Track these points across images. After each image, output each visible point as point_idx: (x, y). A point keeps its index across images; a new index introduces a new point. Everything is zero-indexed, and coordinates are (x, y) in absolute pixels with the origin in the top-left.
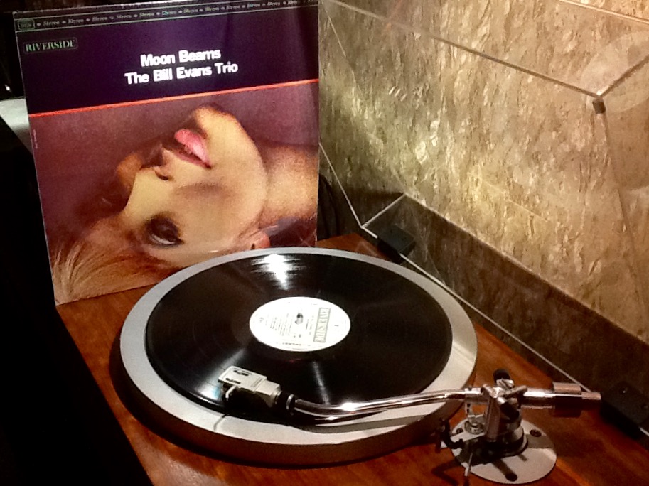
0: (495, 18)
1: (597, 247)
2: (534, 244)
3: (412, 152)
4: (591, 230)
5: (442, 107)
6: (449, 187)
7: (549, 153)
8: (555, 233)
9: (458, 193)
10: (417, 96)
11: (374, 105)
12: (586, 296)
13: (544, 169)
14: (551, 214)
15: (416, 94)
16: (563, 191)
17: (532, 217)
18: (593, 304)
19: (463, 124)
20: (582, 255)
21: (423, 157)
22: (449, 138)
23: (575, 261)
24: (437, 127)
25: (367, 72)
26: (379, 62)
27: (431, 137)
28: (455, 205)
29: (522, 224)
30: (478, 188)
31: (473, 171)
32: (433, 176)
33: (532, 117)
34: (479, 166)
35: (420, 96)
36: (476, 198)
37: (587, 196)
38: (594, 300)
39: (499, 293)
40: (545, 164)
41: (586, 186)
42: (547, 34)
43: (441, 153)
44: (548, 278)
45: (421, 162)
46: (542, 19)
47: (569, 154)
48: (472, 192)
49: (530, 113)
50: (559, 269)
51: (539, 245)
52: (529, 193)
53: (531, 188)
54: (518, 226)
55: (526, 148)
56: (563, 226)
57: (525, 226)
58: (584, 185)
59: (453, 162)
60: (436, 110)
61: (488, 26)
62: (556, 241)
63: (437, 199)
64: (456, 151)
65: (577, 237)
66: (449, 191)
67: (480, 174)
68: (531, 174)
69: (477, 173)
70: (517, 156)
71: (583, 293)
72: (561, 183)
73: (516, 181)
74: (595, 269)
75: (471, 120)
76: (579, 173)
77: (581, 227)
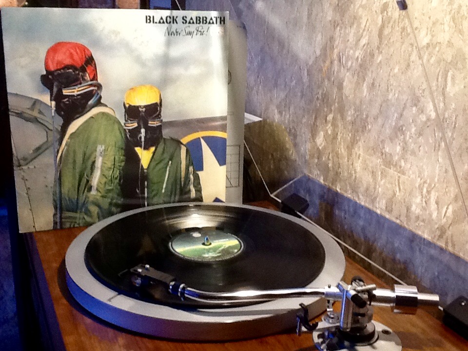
0: (372, 30)
1: (448, 194)
2: (401, 199)
3: (314, 142)
4: (444, 181)
5: (335, 103)
6: (339, 164)
7: (410, 124)
8: (416, 187)
9: (345, 167)
10: (318, 99)
11: (289, 110)
12: (441, 237)
13: (408, 138)
14: (413, 173)
15: (317, 97)
16: (421, 153)
17: (399, 177)
18: (447, 243)
19: (349, 113)
20: (437, 203)
21: (322, 144)
22: (340, 125)
23: (432, 209)
24: (331, 118)
25: (285, 86)
26: (293, 78)
27: (327, 128)
28: (343, 176)
29: (392, 184)
30: (360, 161)
31: (356, 149)
32: (328, 157)
33: (398, 99)
34: (360, 144)
35: (320, 98)
36: (358, 169)
37: (440, 153)
38: (447, 239)
39: (375, 243)
40: (408, 133)
41: (439, 146)
42: (408, 34)
43: (335, 137)
44: (412, 227)
45: (320, 148)
46: (405, 24)
47: (426, 122)
48: (356, 165)
49: (396, 95)
50: (420, 217)
51: (404, 199)
52: (397, 158)
53: (398, 154)
54: (389, 186)
55: (394, 124)
56: (422, 180)
57: (394, 185)
58: (437, 145)
59: (342, 144)
60: (331, 106)
61: (367, 38)
62: (418, 194)
63: (331, 174)
64: (344, 135)
65: (433, 188)
66: (339, 167)
67: (361, 149)
68: (398, 144)
69: (360, 150)
70: (388, 131)
71: (439, 235)
72: (420, 146)
73: (387, 151)
74: (447, 213)
75: (355, 110)
76: (434, 136)
77: (436, 180)
